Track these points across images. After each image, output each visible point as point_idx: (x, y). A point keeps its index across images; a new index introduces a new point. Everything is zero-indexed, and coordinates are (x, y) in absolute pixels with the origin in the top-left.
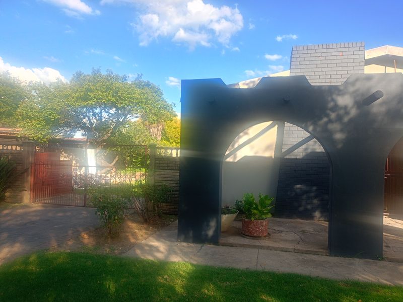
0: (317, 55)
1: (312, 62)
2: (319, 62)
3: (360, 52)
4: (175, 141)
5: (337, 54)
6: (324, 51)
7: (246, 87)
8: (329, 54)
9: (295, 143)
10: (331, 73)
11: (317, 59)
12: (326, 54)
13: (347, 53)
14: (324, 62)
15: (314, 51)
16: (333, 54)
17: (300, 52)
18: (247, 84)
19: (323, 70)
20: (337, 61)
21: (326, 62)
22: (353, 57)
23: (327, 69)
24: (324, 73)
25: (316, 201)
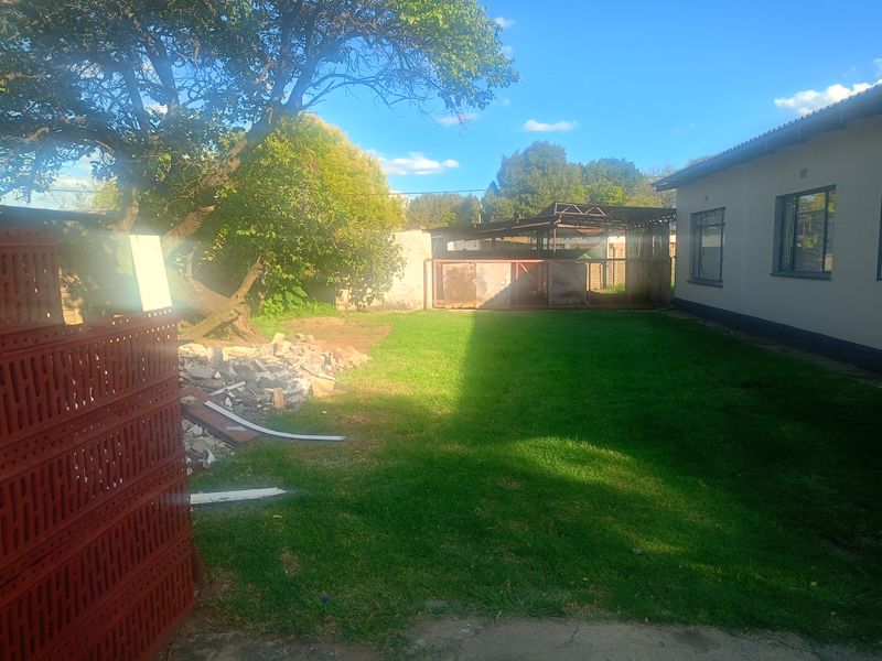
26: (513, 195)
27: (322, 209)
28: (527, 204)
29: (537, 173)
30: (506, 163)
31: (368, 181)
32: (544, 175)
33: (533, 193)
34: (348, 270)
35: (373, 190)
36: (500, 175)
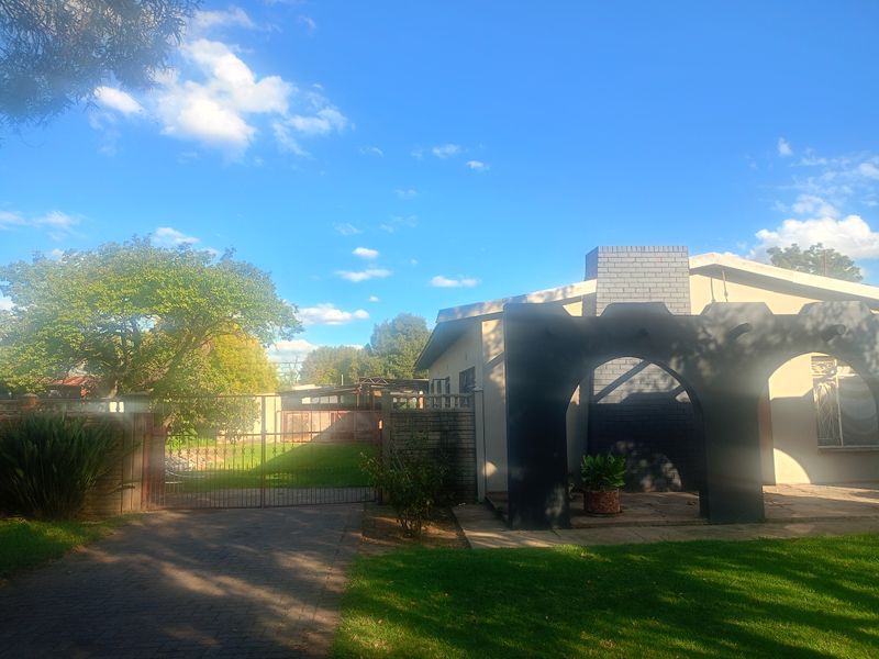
0: (629, 260)
1: (625, 270)
2: (633, 270)
3: (682, 260)
4: (238, 376)
5: (655, 260)
6: (639, 255)
7: (540, 301)
8: (646, 260)
9: (611, 382)
10: (651, 285)
11: (631, 265)
12: (642, 260)
13: (667, 260)
14: (640, 270)
15: (626, 255)
16: (650, 260)
17: (607, 255)
18: (541, 296)
19: (640, 280)
20: (656, 270)
21: (643, 270)
22: (675, 265)
23: (643, 280)
24: (641, 285)
25: (644, 463)
26: (383, 355)
27: (210, 380)
28: (394, 362)
29: (402, 338)
30: (377, 330)
31: (251, 354)
32: (408, 340)
33: (399, 354)
34: (225, 418)
35: (254, 360)
36: (373, 339)
